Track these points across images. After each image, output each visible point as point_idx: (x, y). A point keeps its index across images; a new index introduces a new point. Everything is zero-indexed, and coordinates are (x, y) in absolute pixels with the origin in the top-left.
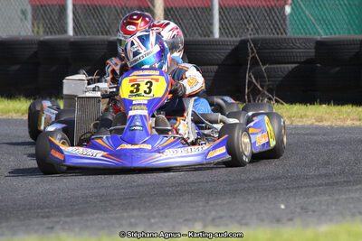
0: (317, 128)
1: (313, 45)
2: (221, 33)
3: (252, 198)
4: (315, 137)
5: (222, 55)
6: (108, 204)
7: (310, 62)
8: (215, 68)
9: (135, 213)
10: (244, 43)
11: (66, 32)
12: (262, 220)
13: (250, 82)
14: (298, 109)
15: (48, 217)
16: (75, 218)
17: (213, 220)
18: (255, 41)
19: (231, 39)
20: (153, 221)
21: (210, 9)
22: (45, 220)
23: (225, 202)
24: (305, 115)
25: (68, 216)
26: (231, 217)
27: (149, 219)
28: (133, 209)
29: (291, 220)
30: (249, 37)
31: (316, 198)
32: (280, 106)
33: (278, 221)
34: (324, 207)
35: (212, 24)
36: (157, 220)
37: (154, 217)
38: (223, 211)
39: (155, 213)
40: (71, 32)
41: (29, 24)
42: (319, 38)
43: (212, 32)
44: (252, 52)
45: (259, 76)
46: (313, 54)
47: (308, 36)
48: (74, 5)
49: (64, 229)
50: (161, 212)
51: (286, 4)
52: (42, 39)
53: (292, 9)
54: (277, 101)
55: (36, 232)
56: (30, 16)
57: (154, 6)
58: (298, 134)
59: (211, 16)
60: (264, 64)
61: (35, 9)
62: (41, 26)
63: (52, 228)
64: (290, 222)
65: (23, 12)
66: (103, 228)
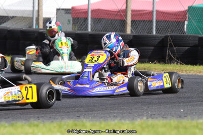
0: (198, 76)
1: (197, 39)
2: (156, 32)
3: (168, 106)
4: (197, 80)
5: (156, 42)
6: (104, 107)
7: (195, 46)
8: (153, 48)
9: (116, 111)
10: (167, 37)
11: (87, 30)
12: (173, 116)
13: (169, 55)
14: (190, 67)
15: (78, 112)
16: (90, 113)
17: (151, 115)
18: (171, 37)
19: (160, 35)
20: (124, 115)
21: (151, 22)
22: (76, 113)
23: (156, 107)
24: (193, 70)
25: (86, 112)
26: (159, 114)
27: (122, 114)
28: (115, 109)
29: (186, 116)
30: (169, 34)
31: (196, 107)
32: (182, 65)
33: (180, 117)
34: (200, 111)
35: (152, 28)
36: (126, 115)
37: (125, 114)
38: (156, 111)
39: (125, 111)
40: (90, 30)
41: (71, 26)
42: (200, 36)
43: (152, 32)
44: (170, 41)
45: (173, 52)
46: (197, 43)
47: (195, 35)
48: (91, 18)
49: (84, 117)
50: (128, 111)
51: (186, 20)
52: (77, 32)
53: (188, 22)
54: (180, 63)
55: (72, 118)
56: (71, 22)
57: (127, 19)
58: (189, 78)
59: (152, 25)
60: (175, 47)
61: (74, 19)
62: (76, 27)
63: (79, 117)
64: (186, 118)
65: (69, 21)
66: (101, 118)
